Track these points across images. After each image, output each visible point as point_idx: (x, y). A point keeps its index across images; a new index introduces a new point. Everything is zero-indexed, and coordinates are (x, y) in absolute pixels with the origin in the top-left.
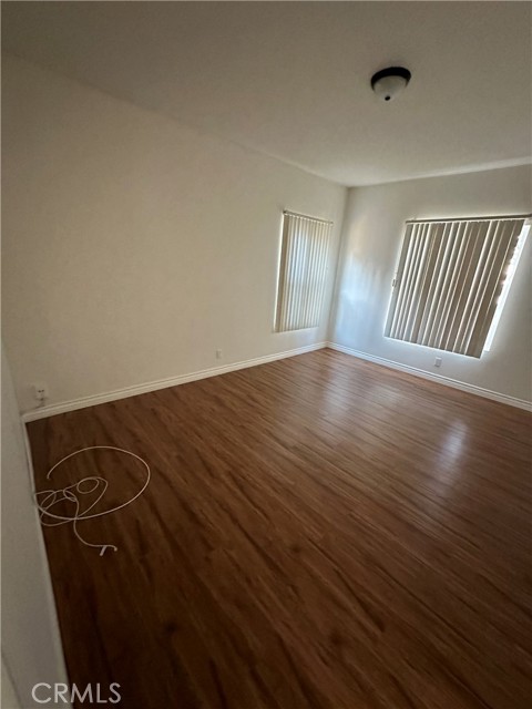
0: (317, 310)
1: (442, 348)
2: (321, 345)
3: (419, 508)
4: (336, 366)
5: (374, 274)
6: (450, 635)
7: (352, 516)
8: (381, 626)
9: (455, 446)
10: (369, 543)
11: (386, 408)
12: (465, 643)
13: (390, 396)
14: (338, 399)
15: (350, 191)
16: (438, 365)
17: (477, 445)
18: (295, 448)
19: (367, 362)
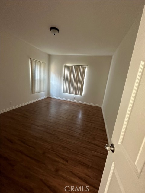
0: (44, 87)
1: (75, 94)
2: (46, 97)
3: (73, 131)
4: (51, 102)
5: (58, 77)
6: (81, 155)
7: (58, 139)
8: (67, 161)
9: (80, 116)
10: (63, 143)
11: (65, 110)
12: (83, 155)
13: (65, 107)
14: (53, 110)
15: (50, 56)
16: (75, 98)
17: (84, 114)
18: (41, 126)
19: (59, 100)
